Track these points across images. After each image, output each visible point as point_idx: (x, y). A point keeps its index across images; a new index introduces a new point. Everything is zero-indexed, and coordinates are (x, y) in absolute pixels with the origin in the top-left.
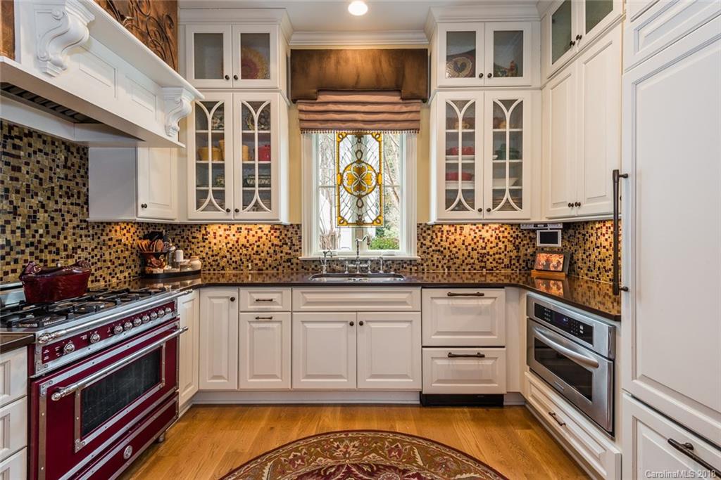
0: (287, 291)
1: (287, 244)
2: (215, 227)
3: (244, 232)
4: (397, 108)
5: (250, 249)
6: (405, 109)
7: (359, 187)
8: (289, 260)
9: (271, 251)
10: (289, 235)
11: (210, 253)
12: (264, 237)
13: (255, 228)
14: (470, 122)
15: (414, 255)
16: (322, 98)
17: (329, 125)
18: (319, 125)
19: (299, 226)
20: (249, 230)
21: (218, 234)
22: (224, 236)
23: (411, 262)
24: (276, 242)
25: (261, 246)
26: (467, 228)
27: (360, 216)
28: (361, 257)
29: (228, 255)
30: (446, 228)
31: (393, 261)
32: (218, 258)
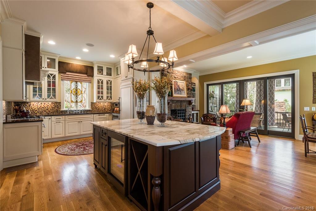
1: (56, 107)
2: (33, 103)
3: (43, 104)
4: (86, 78)
5: (45, 108)
6: (88, 78)
7: (76, 94)
8: (57, 111)
9: (52, 109)
10: (57, 105)
11: (32, 110)
12: (50, 105)
13: (46, 103)
14: (102, 82)
15: (90, 109)
16: (67, 73)
17: (69, 80)
18: (67, 79)
19: (60, 103)
20: (45, 104)
21: (34, 105)
22: (36, 105)
23: (89, 110)
24: (53, 106)
25: (49, 107)
26: (102, 103)
27: (77, 100)
28: (78, 110)
29: (38, 110)
30: (97, 103)
31: (85, 110)
32: (34, 111)
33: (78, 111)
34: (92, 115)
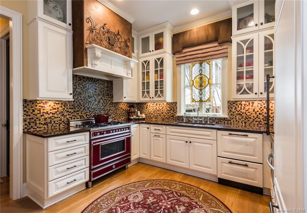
0: (164, 127)
1: (172, 110)
2: (150, 103)
3: (158, 105)
4: (216, 49)
5: (160, 111)
6: (220, 48)
7: (201, 86)
8: (173, 116)
9: (167, 112)
10: (173, 106)
11: (148, 112)
12: (165, 107)
13: (162, 104)
15: (226, 116)
16: (185, 51)
17: (187, 61)
18: (183, 62)
19: (176, 103)
20: (160, 104)
21: (150, 106)
22: (152, 106)
23: (224, 119)
24: (168, 109)
25: (164, 110)
27: (201, 98)
28: (199, 116)
29: (153, 113)
30: (243, 103)
31: (216, 118)
32: (150, 114)
33: (201, 118)
34: (214, 131)
